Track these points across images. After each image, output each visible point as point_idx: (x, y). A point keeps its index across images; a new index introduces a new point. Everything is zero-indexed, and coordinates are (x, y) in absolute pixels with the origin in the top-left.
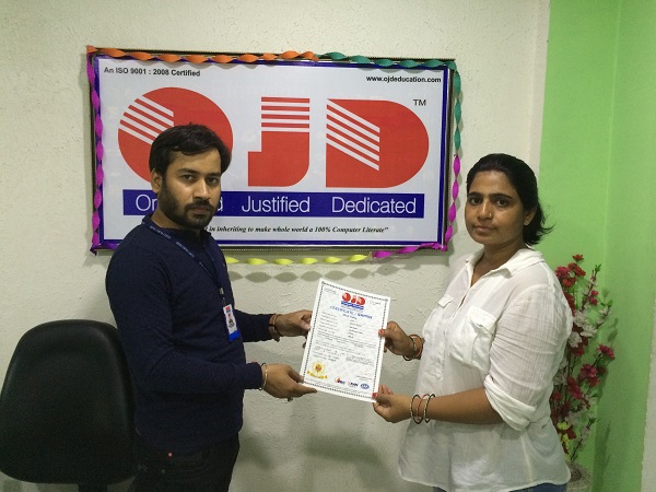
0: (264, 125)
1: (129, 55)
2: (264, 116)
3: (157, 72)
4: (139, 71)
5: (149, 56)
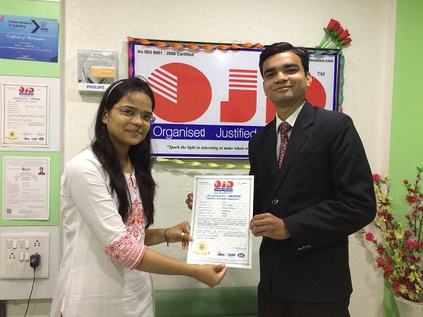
0: (230, 85)
2: (230, 80)
3: (169, 53)
4: (158, 53)
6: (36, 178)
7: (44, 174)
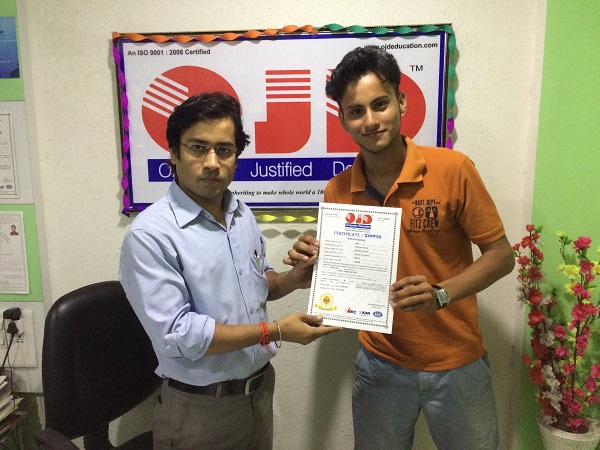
0: (268, 96)
1: (148, 38)
2: (268, 89)
3: (173, 52)
4: (157, 53)
5: (166, 38)
6: (7, 240)
7: (17, 234)
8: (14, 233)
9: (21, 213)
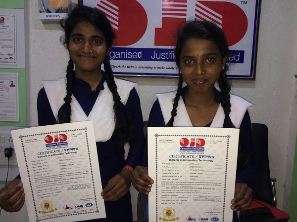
0: (163, 14)
6: (8, 89)
7: (14, 86)
8: (12, 85)
9: (17, 74)
